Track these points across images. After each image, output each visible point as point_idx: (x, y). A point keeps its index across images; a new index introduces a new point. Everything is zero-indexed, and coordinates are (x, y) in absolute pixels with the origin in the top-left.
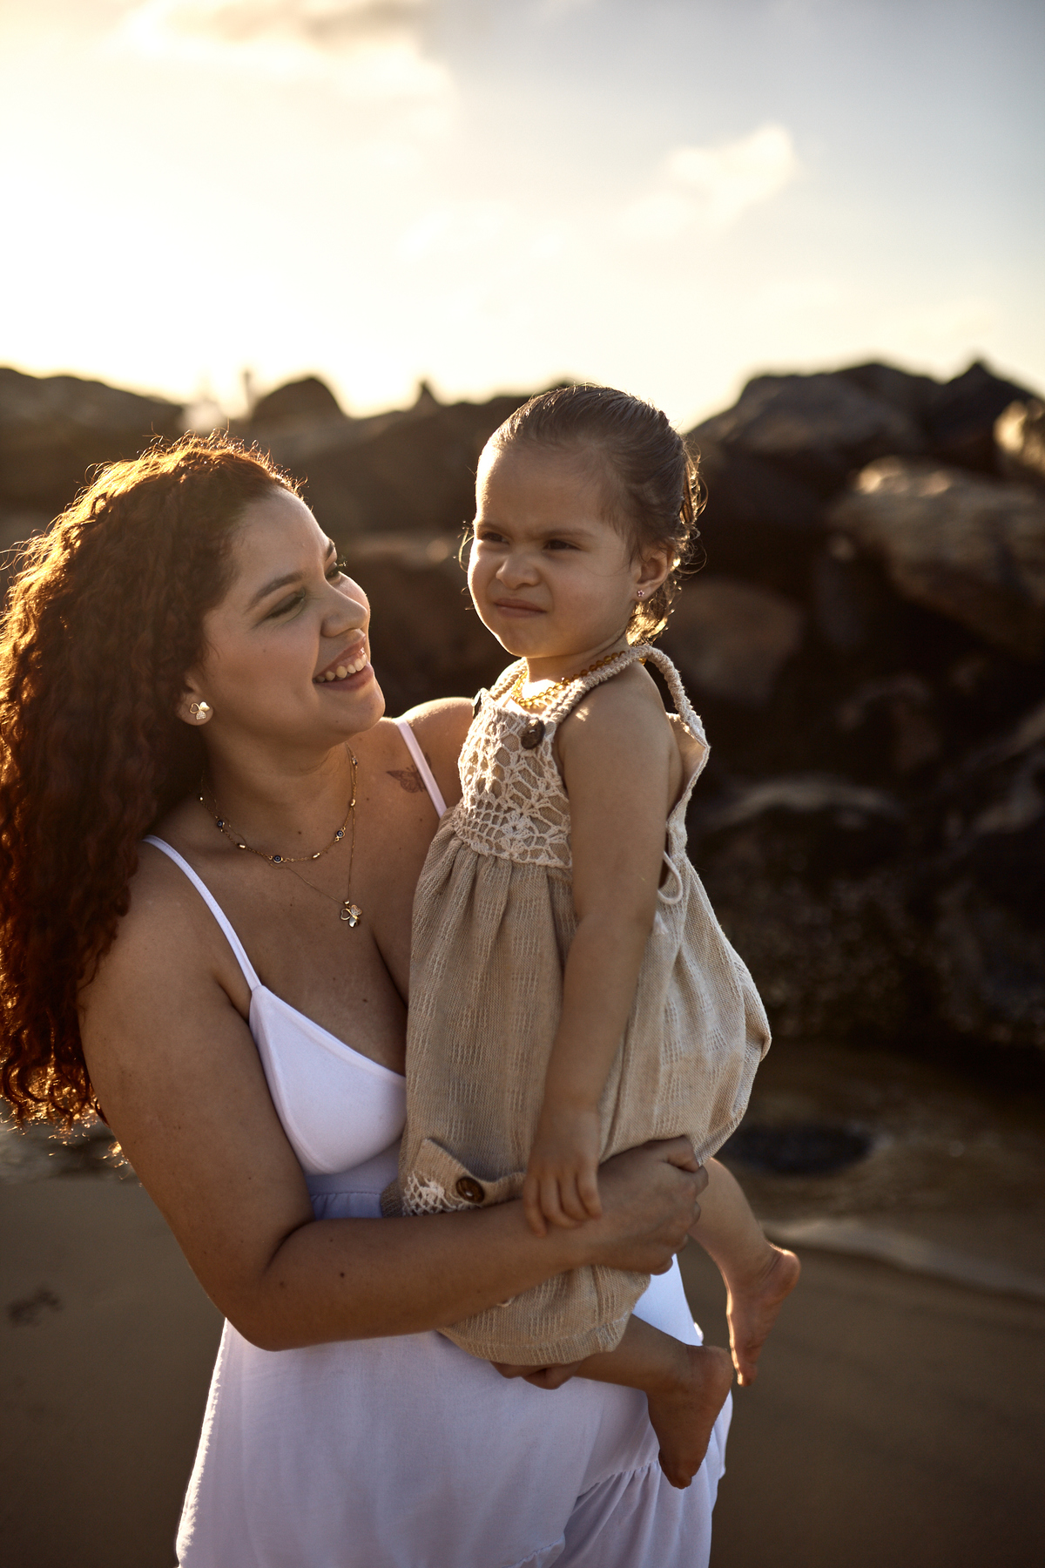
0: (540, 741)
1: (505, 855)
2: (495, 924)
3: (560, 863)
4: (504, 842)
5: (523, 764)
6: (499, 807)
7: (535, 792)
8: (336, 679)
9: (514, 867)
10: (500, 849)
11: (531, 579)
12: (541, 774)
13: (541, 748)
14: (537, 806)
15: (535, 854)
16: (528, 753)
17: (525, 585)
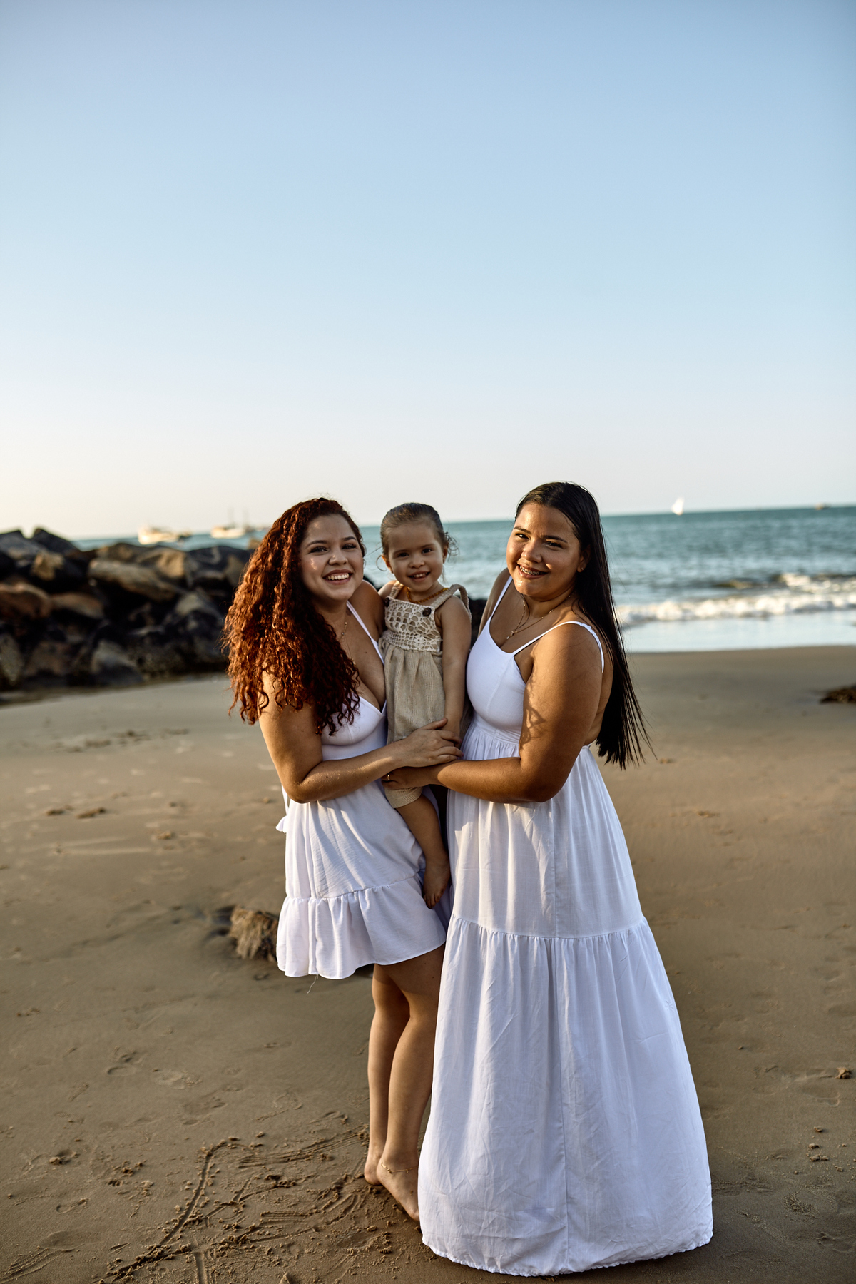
0: (430, 613)
1: (416, 649)
2: (416, 670)
3: (435, 650)
4: (415, 645)
5: (423, 621)
6: (412, 634)
7: (426, 629)
8: (331, 580)
9: (419, 652)
10: (414, 647)
11: (423, 563)
12: (429, 624)
13: (430, 616)
14: (427, 634)
15: (427, 647)
16: (425, 618)
17: (422, 566)
